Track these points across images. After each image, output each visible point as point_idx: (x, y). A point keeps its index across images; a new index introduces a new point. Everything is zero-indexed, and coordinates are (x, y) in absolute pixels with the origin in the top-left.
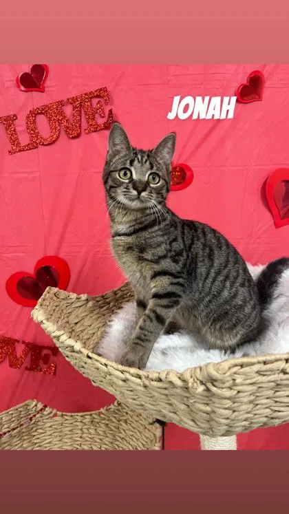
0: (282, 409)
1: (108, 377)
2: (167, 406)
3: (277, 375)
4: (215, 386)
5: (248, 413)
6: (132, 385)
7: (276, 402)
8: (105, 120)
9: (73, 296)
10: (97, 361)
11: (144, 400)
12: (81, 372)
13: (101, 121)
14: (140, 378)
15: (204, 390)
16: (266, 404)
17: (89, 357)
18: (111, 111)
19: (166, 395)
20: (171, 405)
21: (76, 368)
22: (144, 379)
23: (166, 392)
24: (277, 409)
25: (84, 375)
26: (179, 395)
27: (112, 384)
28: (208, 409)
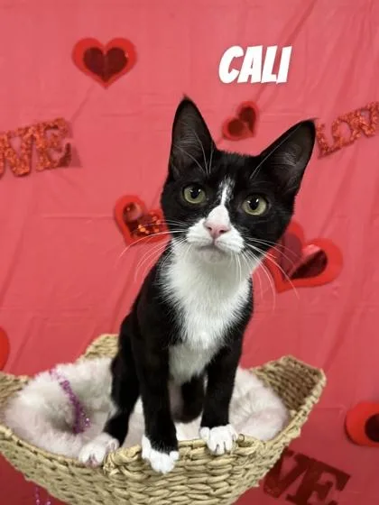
0: (199, 497)
1: (38, 466)
2: (93, 494)
3: (184, 461)
4: (127, 470)
5: (164, 499)
6: (60, 473)
7: (192, 489)
8: (61, 155)
9: (11, 377)
10: (28, 448)
11: (73, 490)
12: (13, 464)
13: (57, 156)
14: (67, 465)
15: (117, 473)
16: (181, 490)
17: (20, 445)
18: (68, 145)
19: (91, 482)
20: (96, 492)
21: (8, 459)
22: (70, 467)
23: (90, 478)
24: (194, 496)
25: (17, 468)
26: (101, 481)
27: (43, 474)
28: (125, 493)
